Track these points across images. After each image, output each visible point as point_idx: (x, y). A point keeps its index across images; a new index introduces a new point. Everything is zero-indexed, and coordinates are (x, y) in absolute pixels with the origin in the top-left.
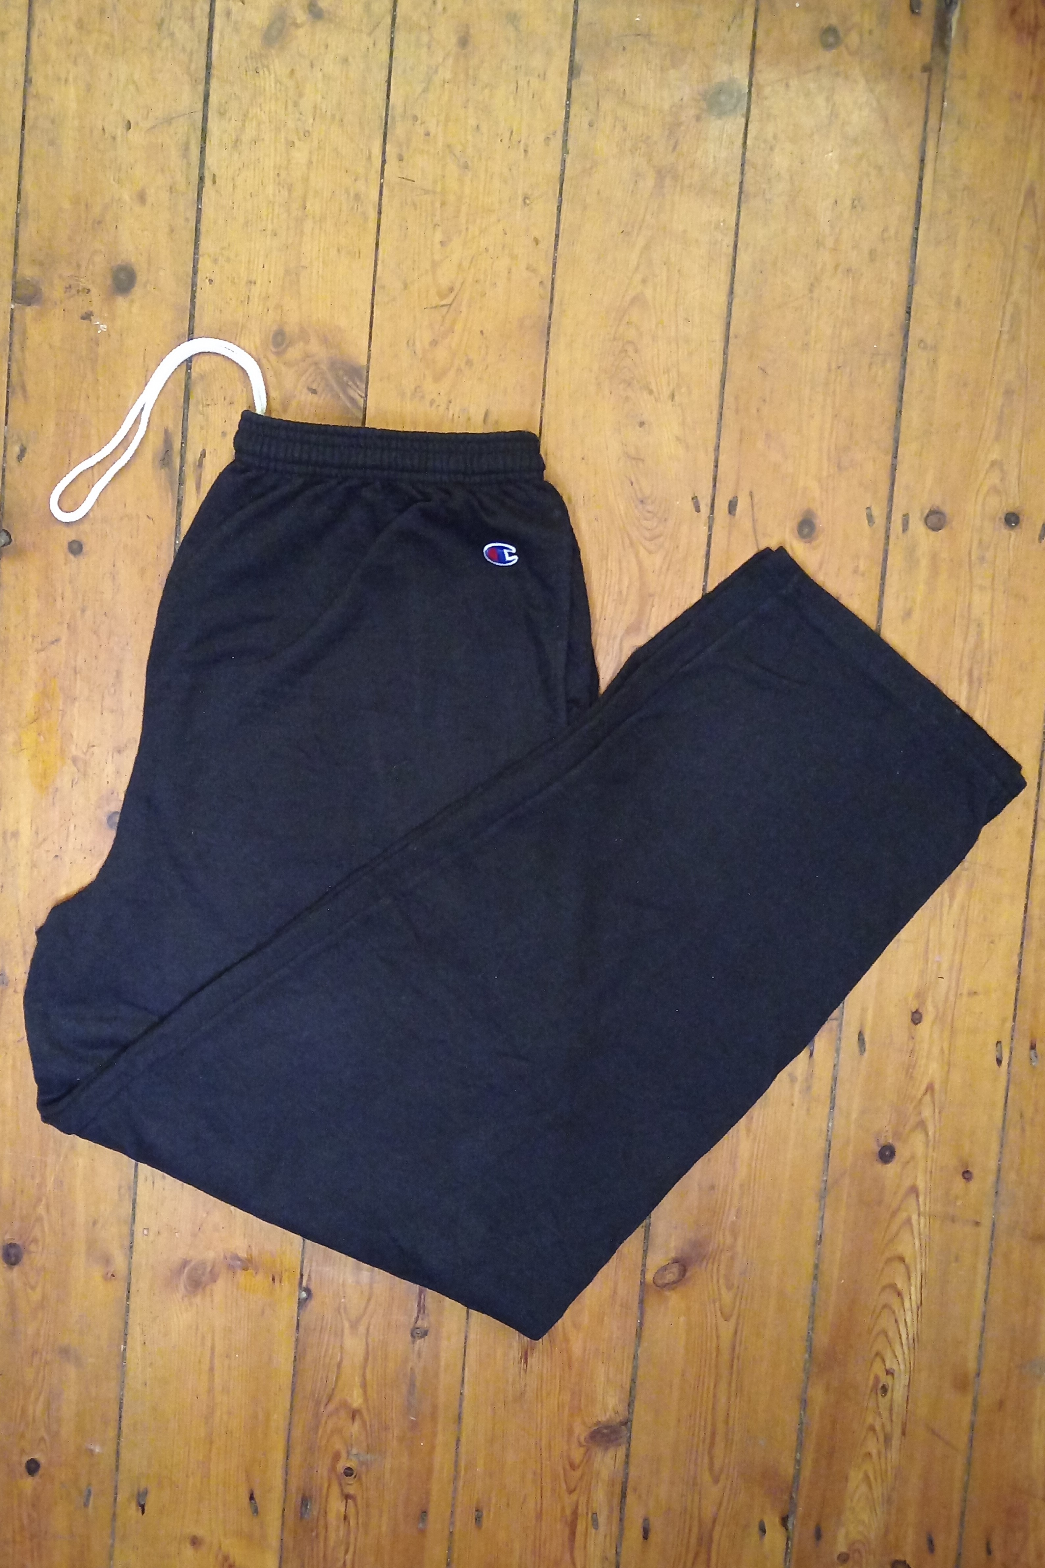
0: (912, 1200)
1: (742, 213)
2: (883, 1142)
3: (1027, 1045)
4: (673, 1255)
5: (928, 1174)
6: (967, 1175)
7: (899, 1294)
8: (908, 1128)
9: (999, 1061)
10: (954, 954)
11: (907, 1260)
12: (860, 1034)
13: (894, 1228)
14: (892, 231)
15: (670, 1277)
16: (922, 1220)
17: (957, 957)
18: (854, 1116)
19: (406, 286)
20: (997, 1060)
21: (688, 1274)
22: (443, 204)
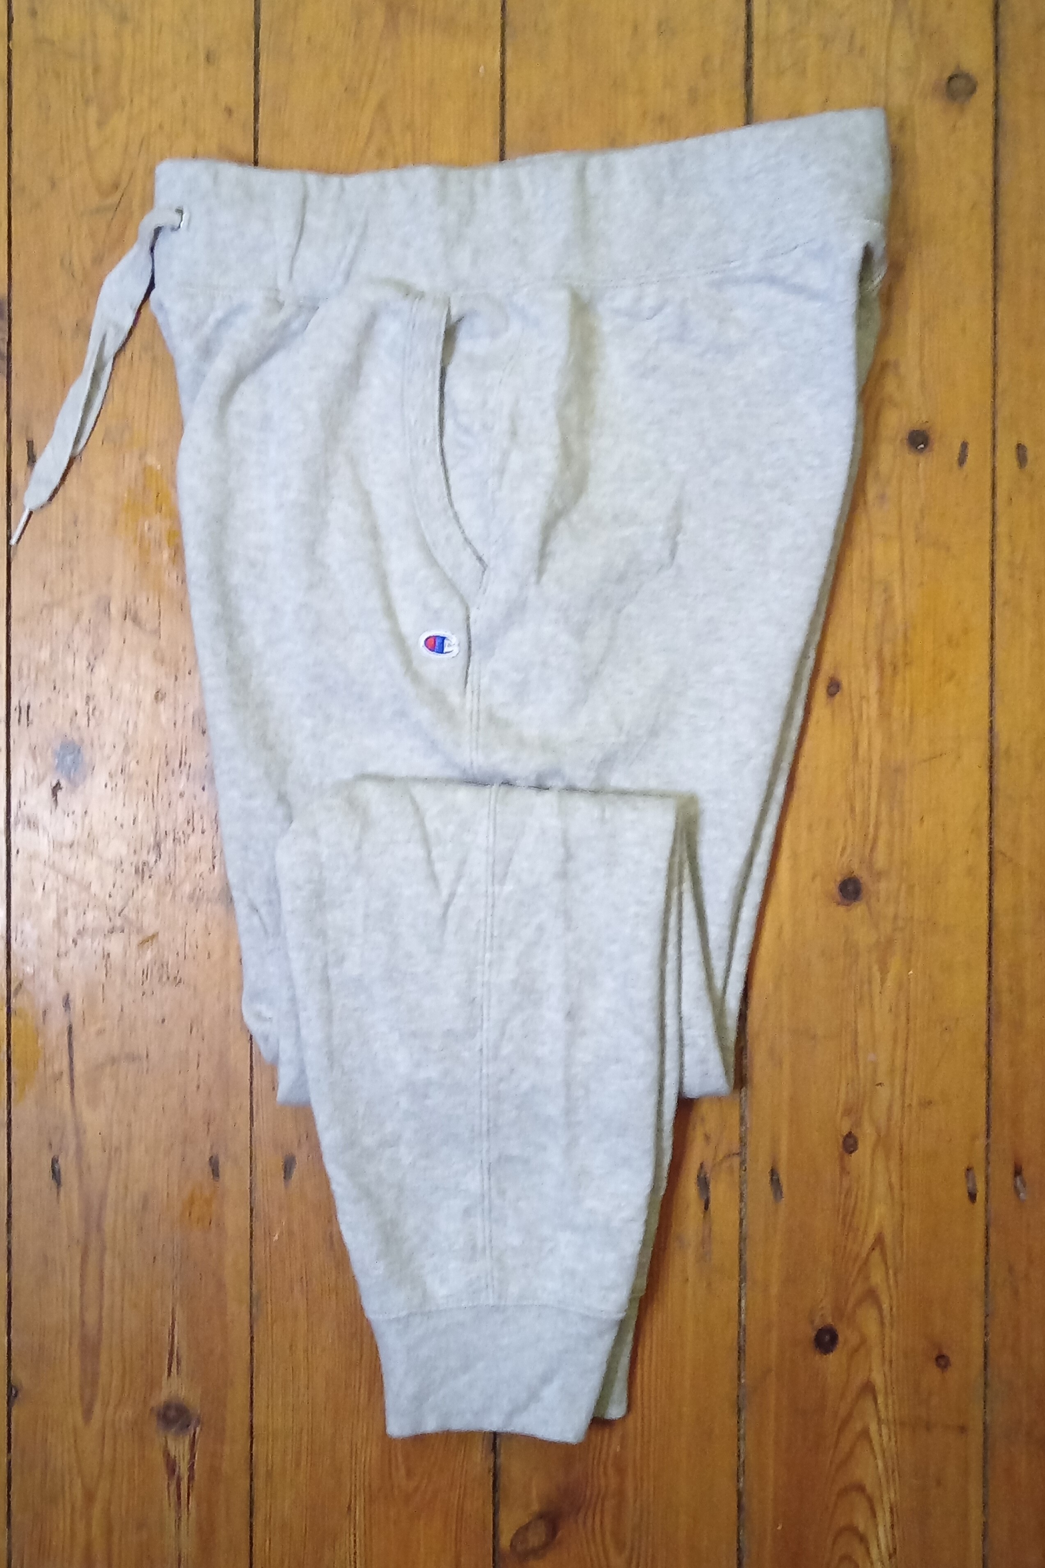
0: (868, 1403)
1: (509, 53)
2: (818, 1323)
3: (1011, 1169)
4: (535, 1507)
5: (887, 1363)
6: (942, 1361)
7: (863, 1539)
8: (852, 1300)
9: (972, 1197)
10: (894, 1049)
11: (869, 1489)
12: (773, 1172)
13: (845, 1445)
14: (717, 61)
15: (535, 1539)
16: (885, 1431)
17: (900, 1052)
18: (774, 1290)
19: (53, 185)
20: (970, 1194)
21: (559, 1534)
22: (96, 70)
